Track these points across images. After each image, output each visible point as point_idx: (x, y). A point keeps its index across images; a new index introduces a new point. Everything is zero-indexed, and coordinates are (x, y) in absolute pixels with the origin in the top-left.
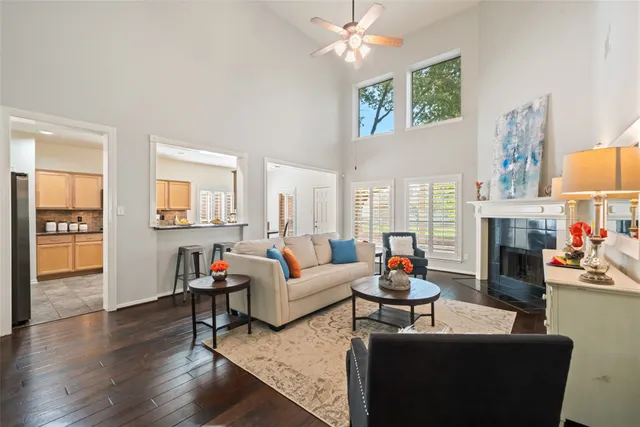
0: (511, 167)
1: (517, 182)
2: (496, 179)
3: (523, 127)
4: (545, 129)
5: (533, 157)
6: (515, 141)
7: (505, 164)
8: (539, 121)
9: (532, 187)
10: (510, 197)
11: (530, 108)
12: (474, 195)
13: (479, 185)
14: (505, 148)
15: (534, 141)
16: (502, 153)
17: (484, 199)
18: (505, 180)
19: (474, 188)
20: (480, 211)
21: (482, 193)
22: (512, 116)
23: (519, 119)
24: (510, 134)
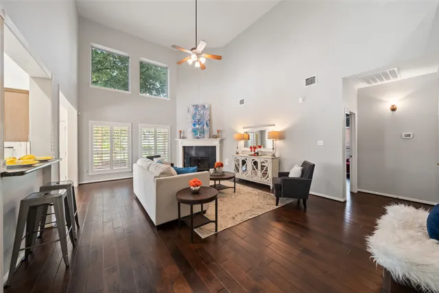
0: (197, 126)
1: (200, 133)
2: (190, 130)
3: (202, 112)
4: (210, 115)
5: (207, 124)
6: (198, 117)
7: (194, 125)
8: (208, 113)
9: (207, 135)
10: (198, 138)
11: (204, 106)
12: (179, 136)
13: (180, 132)
14: (193, 118)
15: (207, 119)
16: (193, 120)
17: (184, 138)
18: (194, 131)
19: (178, 133)
20: (182, 143)
21: (182, 135)
22: (196, 107)
23: (200, 109)
24: (195, 114)
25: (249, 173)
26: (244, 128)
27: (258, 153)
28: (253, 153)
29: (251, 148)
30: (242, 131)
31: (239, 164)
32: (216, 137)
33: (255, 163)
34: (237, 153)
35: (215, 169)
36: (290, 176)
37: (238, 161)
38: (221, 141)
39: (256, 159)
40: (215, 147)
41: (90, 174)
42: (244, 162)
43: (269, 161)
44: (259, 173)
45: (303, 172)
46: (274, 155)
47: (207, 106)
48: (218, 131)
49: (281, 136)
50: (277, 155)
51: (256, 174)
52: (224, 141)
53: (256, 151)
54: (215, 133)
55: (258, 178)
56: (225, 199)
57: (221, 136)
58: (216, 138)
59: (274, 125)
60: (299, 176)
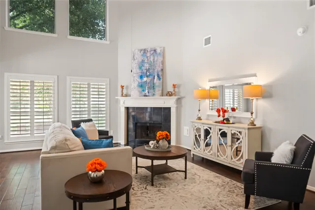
0: (145, 79)
1: (149, 88)
2: (135, 84)
3: (152, 60)
4: (163, 63)
5: (158, 76)
6: (147, 66)
7: (141, 77)
8: (160, 59)
9: (158, 91)
10: (145, 96)
11: (155, 51)
12: (120, 93)
13: (122, 87)
14: (140, 68)
15: (158, 68)
16: (139, 71)
17: (126, 96)
18: (141, 86)
19: (120, 89)
20: (124, 103)
21: (125, 92)
22: (145, 51)
23: (148, 55)
24: (143, 61)
25: (215, 150)
26: (210, 81)
27: (228, 120)
28: (221, 119)
29: (218, 111)
30: (207, 85)
31: (200, 136)
32: (170, 94)
33: (224, 135)
34: (200, 119)
35: (158, 142)
36: (274, 160)
37: (198, 130)
38: (179, 101)
39: (225, 128)
40: (169, 109)
41: (6, 141)
42: (207, 133)
43: (245, 132)
44: (229, 152)
45: (295, 154)
46: (252, 123)
47: (158, 51)
48: (174, 86)
49: (265, 93)
50: (258, 124)
51: (224, 152)
52: (183, 101)
53: (226, 117)
54: (170, 89)
55: (226, 158)
56: (167, 189)
57: (179, 92)
58: (170, 96)
59: (255, 75)
60: (289, 162)
